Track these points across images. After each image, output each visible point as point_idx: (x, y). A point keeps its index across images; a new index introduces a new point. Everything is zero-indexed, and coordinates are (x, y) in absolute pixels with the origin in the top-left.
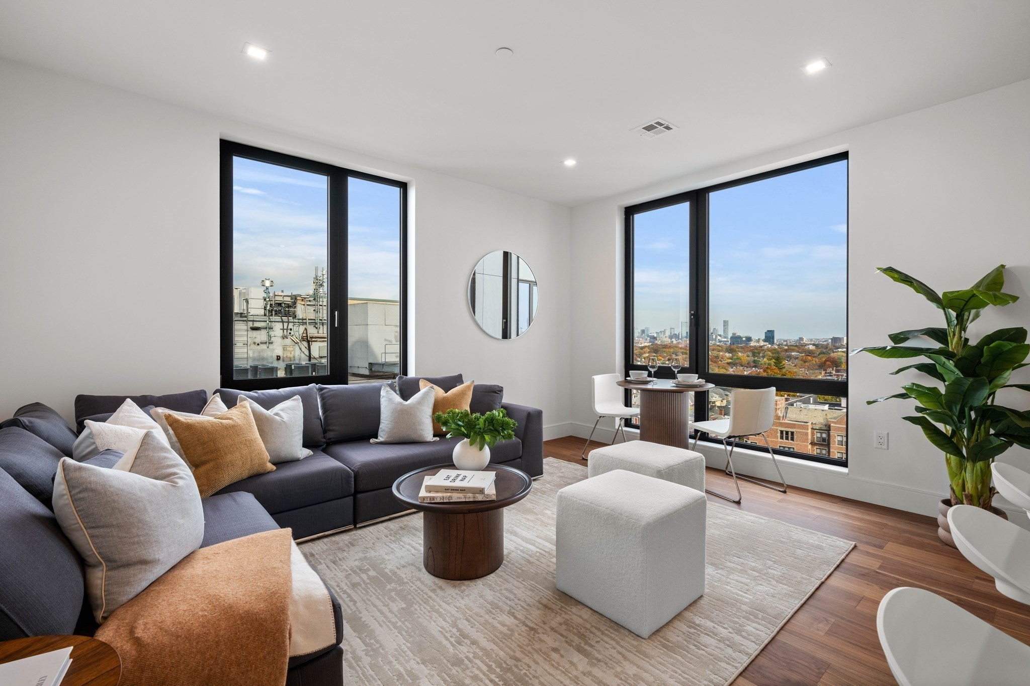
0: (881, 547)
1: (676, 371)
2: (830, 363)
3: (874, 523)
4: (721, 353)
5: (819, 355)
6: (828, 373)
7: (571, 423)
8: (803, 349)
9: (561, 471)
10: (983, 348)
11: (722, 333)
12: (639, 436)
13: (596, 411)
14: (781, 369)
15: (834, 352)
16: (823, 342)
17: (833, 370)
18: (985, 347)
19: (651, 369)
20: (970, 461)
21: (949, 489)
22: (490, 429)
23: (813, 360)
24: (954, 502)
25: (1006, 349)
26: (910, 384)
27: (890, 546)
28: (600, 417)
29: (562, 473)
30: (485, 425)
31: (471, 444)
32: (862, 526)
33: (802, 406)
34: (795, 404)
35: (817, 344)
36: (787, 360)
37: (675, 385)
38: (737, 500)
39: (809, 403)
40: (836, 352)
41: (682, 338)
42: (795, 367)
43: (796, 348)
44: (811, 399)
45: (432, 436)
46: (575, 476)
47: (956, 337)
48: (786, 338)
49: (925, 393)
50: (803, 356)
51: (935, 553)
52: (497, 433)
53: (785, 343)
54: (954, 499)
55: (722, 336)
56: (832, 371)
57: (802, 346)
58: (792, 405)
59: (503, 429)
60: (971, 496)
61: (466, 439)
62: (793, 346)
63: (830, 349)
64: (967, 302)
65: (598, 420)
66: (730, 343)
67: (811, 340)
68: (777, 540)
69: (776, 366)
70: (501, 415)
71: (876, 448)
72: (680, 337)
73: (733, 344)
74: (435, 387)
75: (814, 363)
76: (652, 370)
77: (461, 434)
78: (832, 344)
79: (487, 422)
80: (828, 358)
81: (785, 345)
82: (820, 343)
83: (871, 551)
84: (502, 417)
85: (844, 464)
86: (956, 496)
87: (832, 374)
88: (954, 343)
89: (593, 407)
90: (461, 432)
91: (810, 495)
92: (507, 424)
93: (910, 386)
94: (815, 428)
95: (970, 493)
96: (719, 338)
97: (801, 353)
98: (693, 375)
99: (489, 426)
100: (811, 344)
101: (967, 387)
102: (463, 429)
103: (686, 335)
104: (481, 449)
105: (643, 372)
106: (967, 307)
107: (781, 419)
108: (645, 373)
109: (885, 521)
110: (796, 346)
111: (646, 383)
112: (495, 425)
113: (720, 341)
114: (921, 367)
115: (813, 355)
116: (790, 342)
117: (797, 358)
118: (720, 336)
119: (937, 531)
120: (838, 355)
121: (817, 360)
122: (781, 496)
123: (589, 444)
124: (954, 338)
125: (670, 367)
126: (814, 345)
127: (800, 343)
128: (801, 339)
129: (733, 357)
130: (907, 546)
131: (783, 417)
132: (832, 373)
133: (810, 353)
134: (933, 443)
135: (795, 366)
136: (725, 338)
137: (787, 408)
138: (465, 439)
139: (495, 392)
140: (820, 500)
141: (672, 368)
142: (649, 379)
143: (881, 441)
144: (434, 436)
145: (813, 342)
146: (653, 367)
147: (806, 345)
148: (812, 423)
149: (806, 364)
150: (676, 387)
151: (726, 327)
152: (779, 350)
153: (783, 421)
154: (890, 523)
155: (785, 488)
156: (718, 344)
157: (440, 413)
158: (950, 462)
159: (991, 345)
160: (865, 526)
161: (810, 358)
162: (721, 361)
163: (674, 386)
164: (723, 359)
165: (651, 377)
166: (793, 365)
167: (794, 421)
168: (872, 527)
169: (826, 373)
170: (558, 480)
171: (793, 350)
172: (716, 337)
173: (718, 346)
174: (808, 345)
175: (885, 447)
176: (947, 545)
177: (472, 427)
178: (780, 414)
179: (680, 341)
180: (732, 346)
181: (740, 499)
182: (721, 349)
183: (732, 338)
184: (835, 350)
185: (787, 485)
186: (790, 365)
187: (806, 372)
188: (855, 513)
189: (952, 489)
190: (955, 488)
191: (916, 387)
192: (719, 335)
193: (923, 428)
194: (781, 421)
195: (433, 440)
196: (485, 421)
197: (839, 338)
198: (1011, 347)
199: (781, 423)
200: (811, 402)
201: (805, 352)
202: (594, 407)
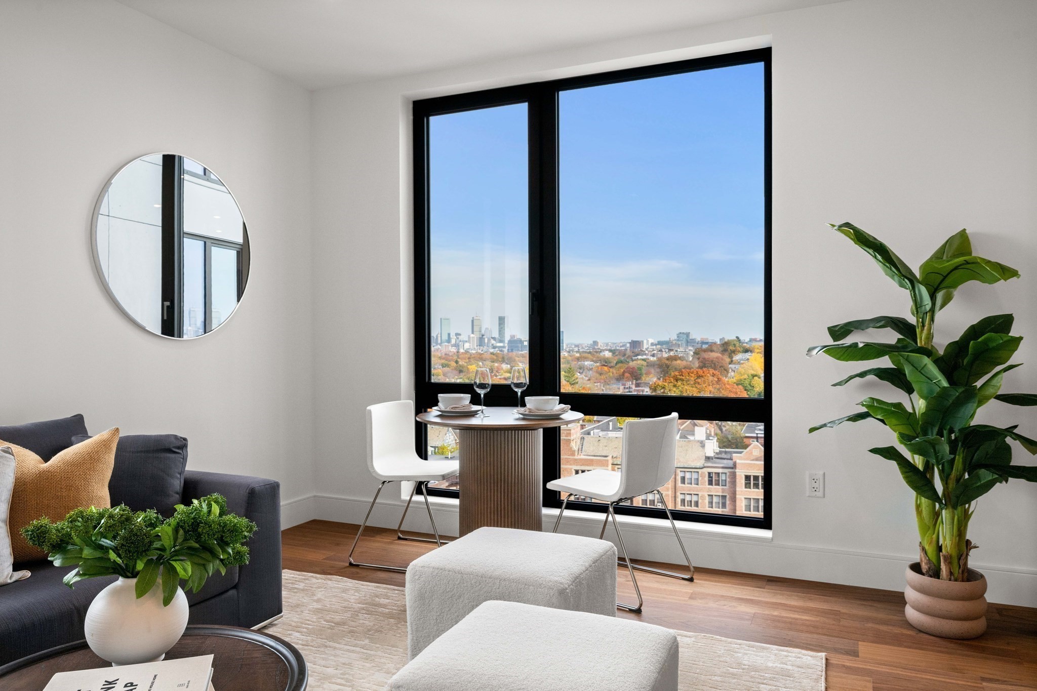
0: (855, 654)
1: (519, 391)
2: (629, 375)
3: (824, 613)
4: (496, 365)
5: (616, 364)
6: (627, 388)
7: (315, 496)
8: (598, 357)
9: (315, 598)
10: (970, 342)
11: (496, 335)
12: (458, 510)
13: (375, 471)
14: (573, 384)
15: (633, 361)
16: (621, 347)
17: (632, 384)
18: (972, 342)
19: (478, 391)
20: (950, 507)
21: (918, 549)
22: (190, 548)
23: (609, 372)
24: (926, 567)
25: (994, 344)
26: (868, 400)
27: (864, 648)
28: (384, 482)
29: (318, 601)
30: (176, 539)
31: (141, 592)
32: (814, 621)
33: (601, 434)
34: (592, 432)
35: (614, 350)
36: (579, 373)
37: (521, 416)
38: (635, 607)
39: (607, 429)
40: (635, 360)
41: (441, 343)
42: (589, 382)
43: (589, 356)
44: (611, 423)
45: (11, 568)
46: (345, 604)
47: (926, 328)
48: (577, 342)
49: (893, 412)
50: (598, 367)
51: (916, 648)
52: (207, 555)
53: (576, 349)
54: (926, 564)
55: (497, 340)
56: (631, 386)
57: (597, 352)
58: (589, 434)
59: (223, 543)
60: (951, 556)
61: (120, 581)
62: (586, 352)
63: (629, 357)
64: (945, 277)
65: (379, 490)
66: (508, 350)
67: (607, 345)
68: (725, 673)
69: (568, 381)
70: (216, 509)
71: (809, 496)
72: (439, 342)
73: (512, 350)
74: (15, 448)
75: (611, 375)
76: (482, 392)
77: (107, 568)
78: (630, 350)
79: (181, 532)
80: (627, 368)
81: (577, 352)
82: (618, 348)
83: (848, 664)
84: (221, 515)
85: (765, 523)
86: (929, 559)
87: (631, 390)
88: (923, 338)
89: (369, 464)
90: (108, 565)
91: (724, 579)
92: (234, 530)
93: (869, 402)
94: (615, 463)
95: (950, 552)
96: (493, 342)
97: (596, 362)
98: (550, 397)
99: (185, 540)
100: (607, 350)
101: (951, 401)
102: (113, 556)
103: (447, 339)
104: (167, 601)
105: (462, 395)
106: (945, 284)
107: (576, 454)
108: (467, 397)
109: (836, 608)
110: (590, 353)
111: (473, 414)
112: (204, 538)
113: (494, 347)
114: (882, 374)
115: (610, 365)
116: (583, 348)
117: (591, 369)
118: (494, 338)
119: (903, 612)
120: (638, 364)
121: (615, 372)
122: (687, 588)
123: (362, 535)
124: (922, 330)
125: (510, 385)
126: (610, 351)
127: (594, 348)
128: (595, 343)
129: (511, 369)
130: (883, 644)
131: (579, 450)
132: (632, 388)
133: (605, 362)
134: (909, 485)
135: (589, 380)
136: (501, 341)
137: (583, 439)
138: (121, 579)
139: (170, 451)
140: (742, 585)
141: (512, 386)
142: (475, 408)
143: (816, 485)
144: (17, 567)
145: (609, 348)
146: (482, 386)
147: (601, 351)
148: (612, 457)
149: (602, 377)
150: (523, 419)
151: (502, 326)
152: (570, 358)
153: (579, 457)
154: (843, 610)
155: (692, 573)
156: (492, 350)
157: (45, 521)
158: (921, 510)
159: (980, 340)
160: (817, 621)
161: (606, 368)
162: (496, 376)
163: (517, 419)
164: (498, 373)
165: (480, 405)
166: (587, 378)
167: (592, 456)
168: (827, 621)
169: (625, 388)
170: (314, 618)
171: (586, 359)
172: (489, 340)
173: (492, 353)
174: (604, 350)
175: (820, 494)
176: (920, 631)
177: (141, 549)
178: (574, 447)
179: (440, 347)
180: (510, 354)
181: (641, 605)
182: (495, 357)
183: (510, 342)
184: (634, 358)
185: (694, 567)
186: (582, 378)
187: (602, 388)
188: (794, 600)
189: (923, 549)
190: (927, 547)
191: (877, 403)
192: (492, 338)
193: (899, 464)
194: (576, 457)
195: (14, 579)
196: (176, 530)
197: (638, 341)
198: (1001, 341)
199: (576, 460)
200: (611, 429)
201: (600, 360)
202: (372, 465)
